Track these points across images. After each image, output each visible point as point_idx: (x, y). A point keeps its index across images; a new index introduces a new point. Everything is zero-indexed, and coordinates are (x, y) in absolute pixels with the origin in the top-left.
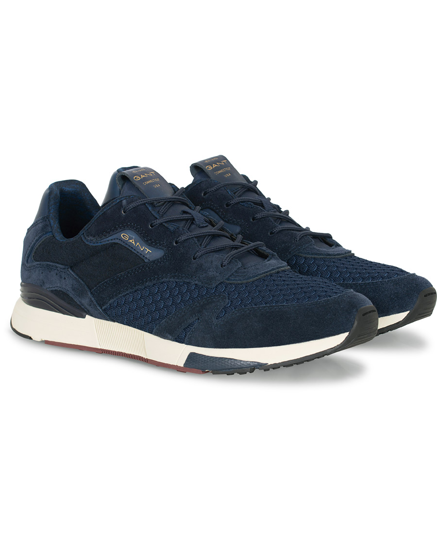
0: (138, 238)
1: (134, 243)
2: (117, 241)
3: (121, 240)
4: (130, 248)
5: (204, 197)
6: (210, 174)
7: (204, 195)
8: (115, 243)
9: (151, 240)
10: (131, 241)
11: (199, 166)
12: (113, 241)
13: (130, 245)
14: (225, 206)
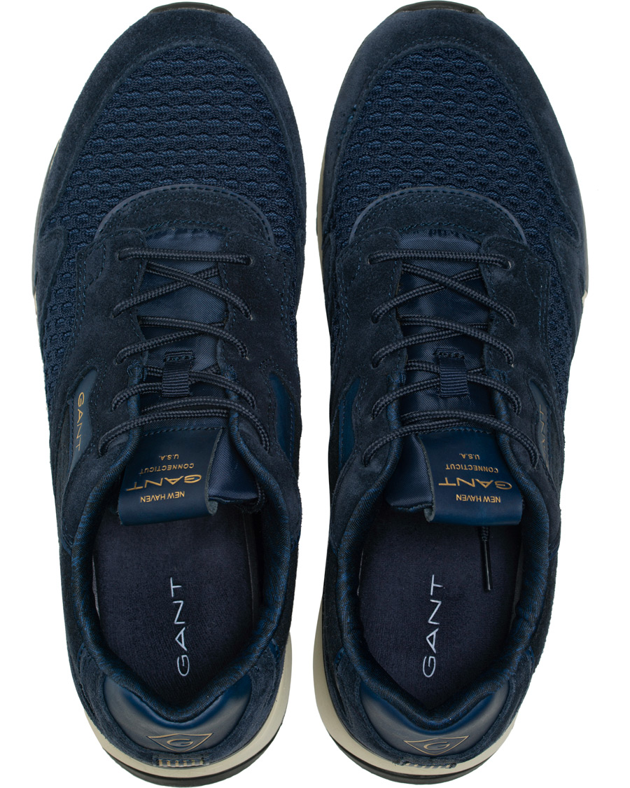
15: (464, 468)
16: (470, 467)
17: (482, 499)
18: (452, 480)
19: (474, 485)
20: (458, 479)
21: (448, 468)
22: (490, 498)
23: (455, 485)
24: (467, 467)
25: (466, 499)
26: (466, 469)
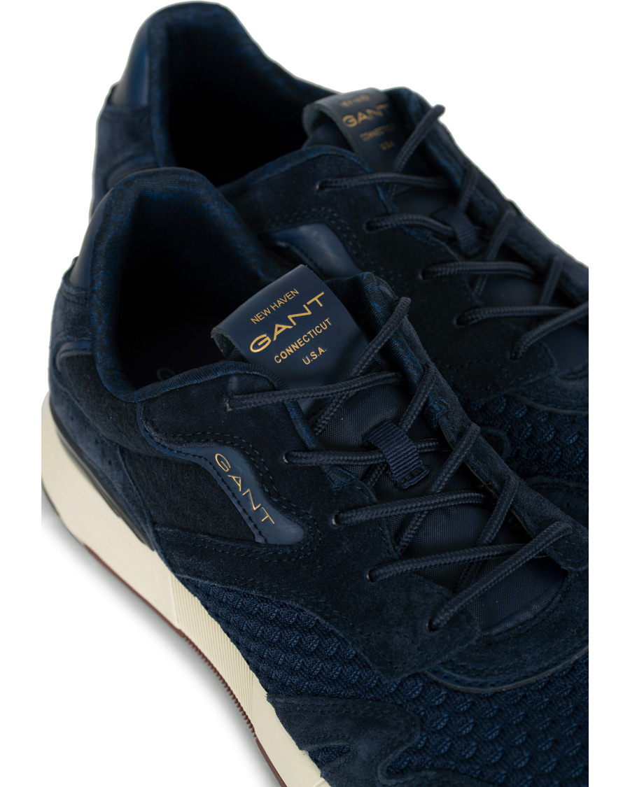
0: (251, 477)
1: (239, 485)
2: (202, 463)
3: (213, 463)
4: (229, 493)
5: (320, 194)
6: (350, 137)
7: (322, 188)
8: (197, 466)
9: (279, 496)
10: (234, 478)
11: (327, 112)
12: (196, 460)
13: (231, 486)
14: (364, 226)
15: (312, 333)
16: (306, 338)
17: (271, 309)
18: (314, 307)
19: (290, 317)
20: (309, 313)
21: (327, 320)
22: (263, 315)
23: (308, 303)
24: (309, 336)
25: (287, 296)
26: (309, 333)
